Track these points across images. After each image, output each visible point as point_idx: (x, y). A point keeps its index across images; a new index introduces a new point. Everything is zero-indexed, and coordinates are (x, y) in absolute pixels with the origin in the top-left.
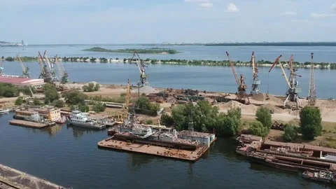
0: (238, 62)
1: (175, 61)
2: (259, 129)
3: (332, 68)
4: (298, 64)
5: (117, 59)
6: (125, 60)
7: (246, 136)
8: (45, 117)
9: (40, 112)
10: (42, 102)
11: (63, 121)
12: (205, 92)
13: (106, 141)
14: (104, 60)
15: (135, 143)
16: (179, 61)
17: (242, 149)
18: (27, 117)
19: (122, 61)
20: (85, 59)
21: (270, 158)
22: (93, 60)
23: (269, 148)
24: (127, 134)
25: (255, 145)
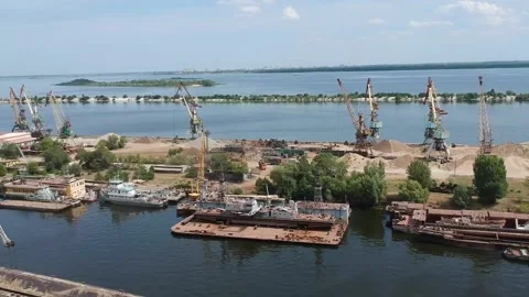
0: (320, 96)
1: (221, 97)
2: (416, 192)
3: (459, 101)
4: (410, 96)
5: (125, 97)
6: (138, 98)
7: (400, 203)
8: (60, 194)
9: (51, 186)
10: (41, 169)
11: (92, 198)
12: (296, 143)
13: (183, 224)
14: (103, 100)
15: (231, 224)
16: (227, 97)
17: (400, 223)
18: (29, 194)
19: (134, 99)
20: (70, 98)
21: (449, 234)
22: (84, 100)
23: (440, 219)
24: (214, 212)
25: (420, 216)
